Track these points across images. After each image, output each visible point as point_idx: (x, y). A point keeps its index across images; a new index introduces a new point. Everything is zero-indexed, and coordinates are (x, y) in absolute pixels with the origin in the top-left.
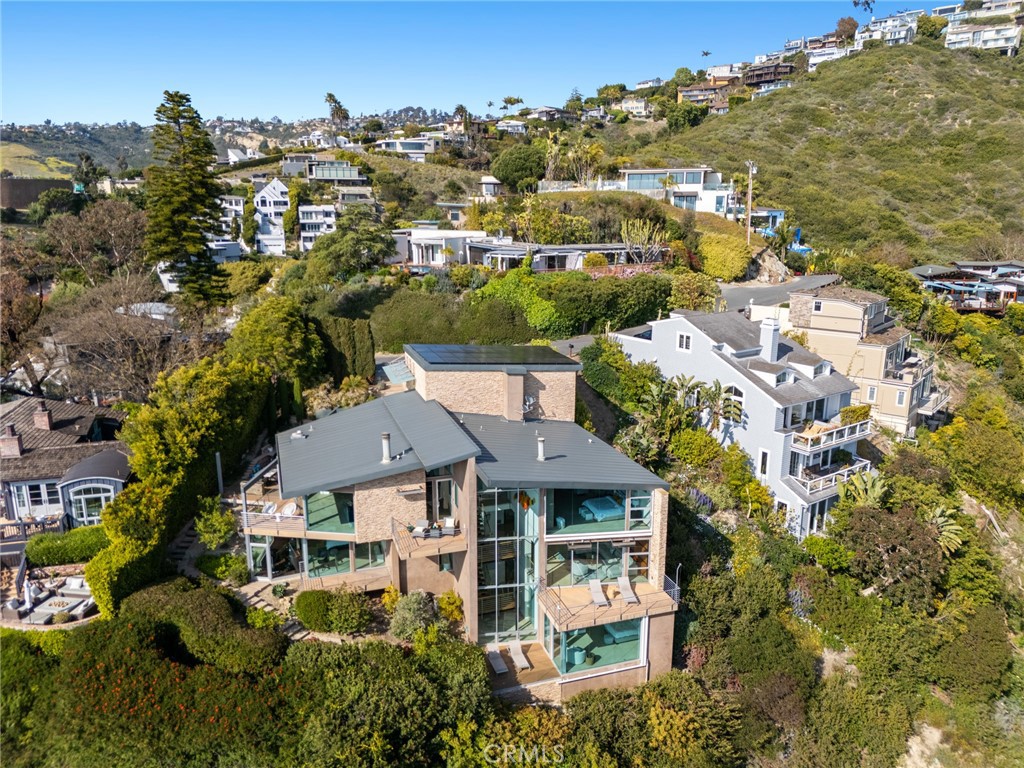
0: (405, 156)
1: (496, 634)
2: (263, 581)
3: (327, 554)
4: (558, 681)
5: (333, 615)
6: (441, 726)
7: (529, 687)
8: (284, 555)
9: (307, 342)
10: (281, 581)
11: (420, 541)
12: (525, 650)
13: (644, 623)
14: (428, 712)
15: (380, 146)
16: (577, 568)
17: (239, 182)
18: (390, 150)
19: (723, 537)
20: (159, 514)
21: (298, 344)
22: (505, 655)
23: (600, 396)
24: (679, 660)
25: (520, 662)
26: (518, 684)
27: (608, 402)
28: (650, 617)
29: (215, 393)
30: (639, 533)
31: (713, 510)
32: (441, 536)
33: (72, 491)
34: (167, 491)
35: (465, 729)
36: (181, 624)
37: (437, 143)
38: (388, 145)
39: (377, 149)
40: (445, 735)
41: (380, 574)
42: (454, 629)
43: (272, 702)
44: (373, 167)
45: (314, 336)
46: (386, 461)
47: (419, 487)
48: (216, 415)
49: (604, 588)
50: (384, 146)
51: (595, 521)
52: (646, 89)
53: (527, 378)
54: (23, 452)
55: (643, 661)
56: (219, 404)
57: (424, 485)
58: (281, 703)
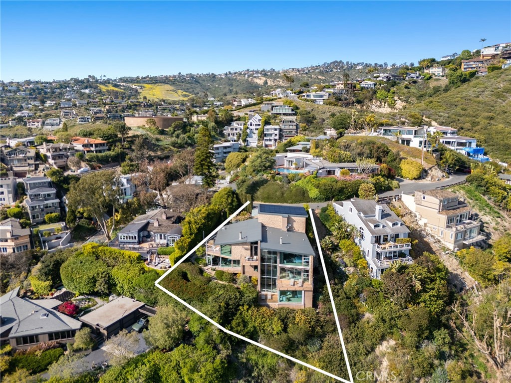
0: (314, 101)
1: (266, 290)
2: (210, 266)
3: (226, 261)
4: (277, 304)
5: (223, 277)
6: (239, 305)
7: (269, 303)
8: (216, 261)
9: (233, 201)
10: (214, 267)
11: (247, 261)
12: (272, 296)
13: (303, 292)
14: (236, 300)
15: (304, 96)
16: (291, 275)
17: (244, 115)
18: (308, 98)
19: (346, 275)
20: (187, 246)
21: (230, 201)
22: (266, 296)
23: (323, 224)
24: (315, 305)
25: (269, 297)
26: (266, 302)
27: (326, 227)
28: (305, 291)
29: (204, 215)
30: (306, 268)
31: (346, 266)
32: (252, 261)
33: (169, 237)
34: (190, 240)
35: (246, 307)
36: (188, 272)
37: (330, 94)
38: (308, 96)
39: (303, 98)
40: (240, 307)
41: (238, 269)
42: (255, 286)
43: (203, 291)
44: (299, 107)
45: (235, 199)
46: (240, 239)
47: (249, 247)
48: (204, 221)
49: (294, 282)
50: (306, 96)
51: (296, 263)
52: (446, 60)
53: (289, 219)
54: (159, 225)
55: (303, 303)
56: (205, 218)
57: (250, 246)
58: (205, 292)
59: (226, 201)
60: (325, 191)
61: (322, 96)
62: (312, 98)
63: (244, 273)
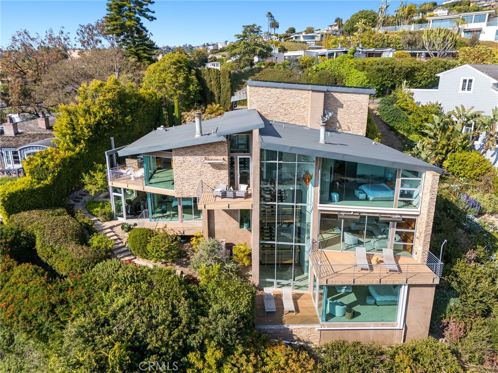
0: (305, 42)
1: (275, 281)
2: (121, 220)
4: (317, 327)
7: (291, 327)
10: (131, 222)
11: (218, 199)
12: (295, 298)
13: (403, 291)
14: (176, 333)
15: (292, 38)
16: (349, 238)
18: (297, 40)
19: (489, 234)
22: (278, 299)
23: (392, 129)
24: (436, 329)
25: (288, 305)
26: (282, 323)
27: (397, 134)
28: (410, 286)
30: (407, 211)
31: (481, 213)
32: (235, 197)
33: (26, 152)
35: (213, 354)
36: (37, 233)
37: (322, 36)
38: (296, 37)
41: (194, 225)
42: (242, 273)
45: (194, 77)
46: (197, 136)
47: (222, 159)
48: (109, 111)
49: (369, 257)
51: (367, 199)
53: (327, 96)
54: (17, 133)
55: (399, 324)
57: (226, 158)
59: (174, 80)
60: (380, 74)
61: (313, 37)
62: (302, 39)
63: (211, 234)
